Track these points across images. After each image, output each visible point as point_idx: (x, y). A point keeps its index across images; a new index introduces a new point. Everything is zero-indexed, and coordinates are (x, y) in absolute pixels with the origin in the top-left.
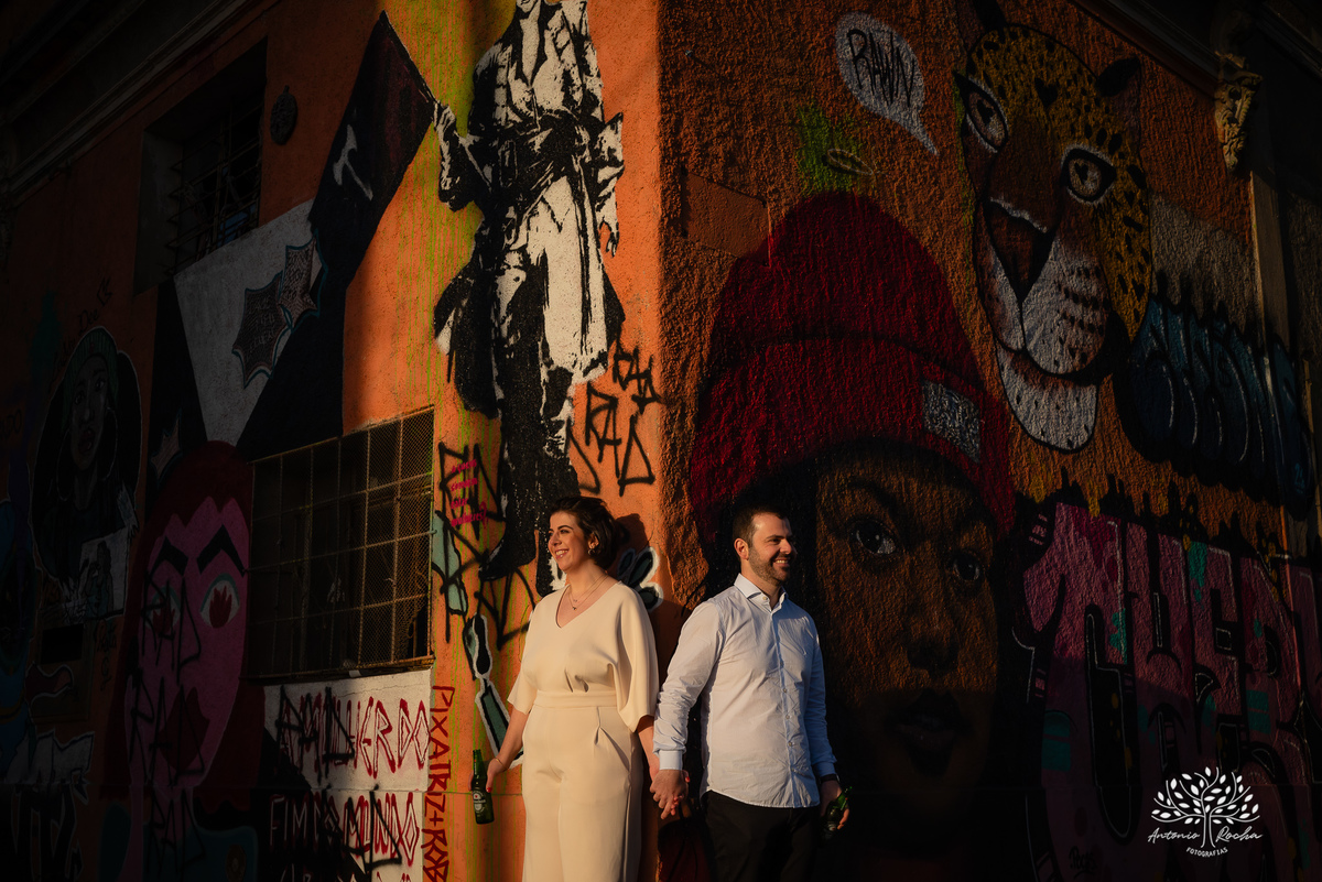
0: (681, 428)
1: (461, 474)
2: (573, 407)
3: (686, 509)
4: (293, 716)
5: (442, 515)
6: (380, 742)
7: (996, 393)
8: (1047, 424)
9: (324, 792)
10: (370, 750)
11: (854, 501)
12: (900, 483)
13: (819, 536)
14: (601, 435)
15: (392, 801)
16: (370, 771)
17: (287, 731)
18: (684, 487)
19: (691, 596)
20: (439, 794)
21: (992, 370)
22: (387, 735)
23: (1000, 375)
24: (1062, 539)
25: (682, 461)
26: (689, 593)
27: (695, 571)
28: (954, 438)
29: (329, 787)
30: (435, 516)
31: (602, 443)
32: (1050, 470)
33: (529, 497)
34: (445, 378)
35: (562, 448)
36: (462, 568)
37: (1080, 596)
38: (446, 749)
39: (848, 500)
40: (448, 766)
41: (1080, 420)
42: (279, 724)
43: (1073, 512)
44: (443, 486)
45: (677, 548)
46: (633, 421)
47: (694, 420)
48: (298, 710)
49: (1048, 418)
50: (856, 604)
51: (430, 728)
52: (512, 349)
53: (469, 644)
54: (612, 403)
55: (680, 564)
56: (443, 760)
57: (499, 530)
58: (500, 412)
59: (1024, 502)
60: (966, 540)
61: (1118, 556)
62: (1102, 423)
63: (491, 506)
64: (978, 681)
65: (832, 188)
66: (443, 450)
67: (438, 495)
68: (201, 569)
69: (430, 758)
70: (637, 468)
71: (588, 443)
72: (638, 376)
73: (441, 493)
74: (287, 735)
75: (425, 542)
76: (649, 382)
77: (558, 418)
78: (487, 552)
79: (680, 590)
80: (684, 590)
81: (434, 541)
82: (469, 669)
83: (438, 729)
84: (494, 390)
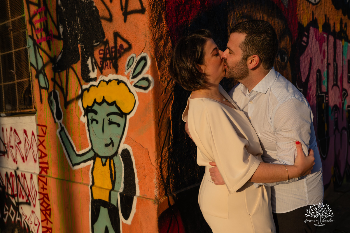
1: (38, 15)
3: (165, 29)
5: (32, 37)
6: (17, 148)
10: (13, 151)
15: (24, 176)
16: (14, 160)
18: (163, 16)
19: (170, 81)
20: (44, 177)
22: (20, 145)
24: (311, 42)
26: (169, 79)
30: (29, 38)
32: (309, 12)
33: (74, 26)
36: (44, 65)
38: (46, 155)
40: (47, 163)
43: (315, 30)
44: (31, 22)
45: (161, 53)
51: (38, 144)
53: (52, 104)
55: (162, 63)
56: (45, 160)
57: (60, 44)
60: (282, 44)
61: (326, 49)
63: (55, 32)
66: (29, 2)
67: (29, 26)
69: (39, 158)
70: (134, 5)
75: (26, 51)
78: (55, 57)
80: (165, 78)
81: (30, 51)
82: (52, 118)
83: (41, 145)
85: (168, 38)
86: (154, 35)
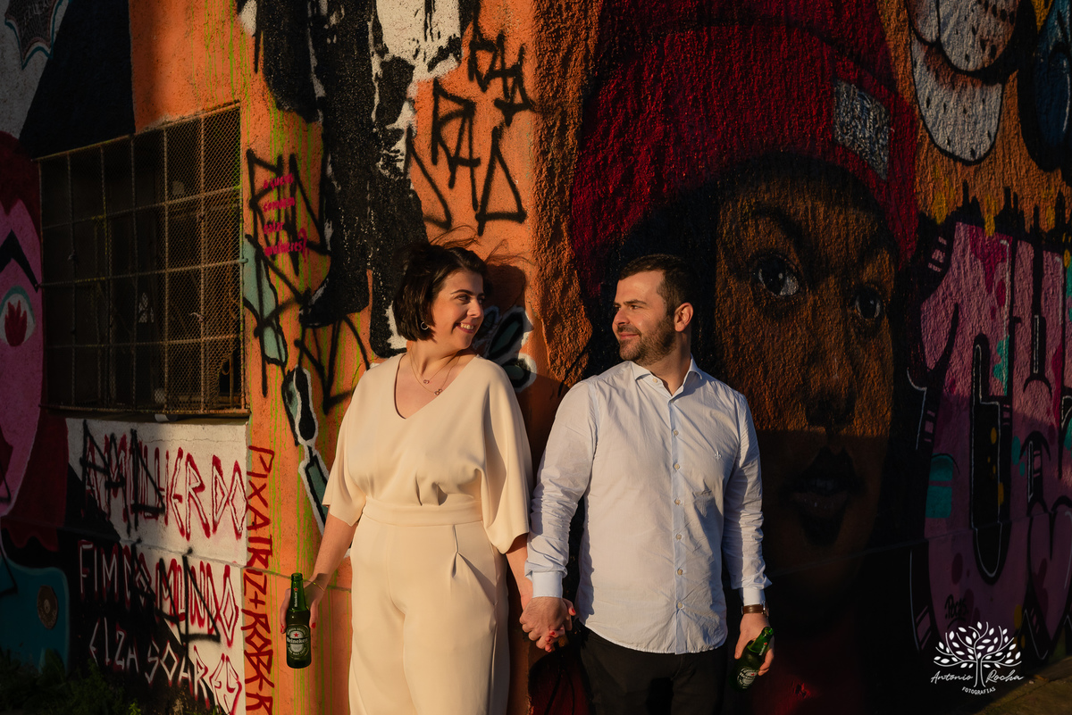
0: (561, 146)
1: (275, 191)
2: (415, 111)
3: (566, 254)
4: (97, 456)
5: (253, 240)
6: (191, 501)
7: (907, 96)
8: (954, 131)
9: (134, 547)
10: (182, 508)
11: (758, 232)
12: (807, 208)
13: (719, 279)
14: (453, 152)
15: (208, 571)
16: (182, 531)
17: (92, 471)
18: (564, 226)
19: (571, 369)
20: (260, 573)
21: (905, 66)
22: (199, 494)
23: (912, 72)
24: (959, 263)
25: (561, 191)
26: (569, 365)
27: (576, 336)
28: (863, 151)
29: (139, 541)
30: (246, 241)
31: (454, 162)
32: (952, 185)
33: (359, 227)
34: (251, 66)
35: (400, 165)
36: (280, 308)
37: (969, 331)
38: (267, 522)
39: (751, 232)
40: (269, 541)
41: (984, 125)
42: (83, 462)
43: (971, 231)
44: (254, 205)
45: (554, 308)
46: (497, 134)
47: (577, 135)
48: (103, 451)
49: (955, 125)
50: (755, 359)
51: (248, 494)
52: (333, 30)
53: (290, 401)
54: (468, 110)
55: (557, 329)
56: (263, 533)
57: (323, 265)
58: (320, 114)
59: (926, 222)
60: (869, 272)
61: (1007, 279)
62: (1004, 128)
63: (312, 234)
64: (872, 431)
66: (253, 159)
67: (247, 215)
69: (249, 528)
70: (502, 200)
71: (435, 161)
72: (504, 73)
73: (251, 213)
74: (92, 476)
75: (236, 268)
76: (519, 81)
77: (396, 125)
78: (308, 293)
79: (558, 362)
80: (562, 362)
81: (245, 272)
82: (290, 432)
83: (256, 497)
84: (312, 85)
85: (573, 273)
86: (541, 270)
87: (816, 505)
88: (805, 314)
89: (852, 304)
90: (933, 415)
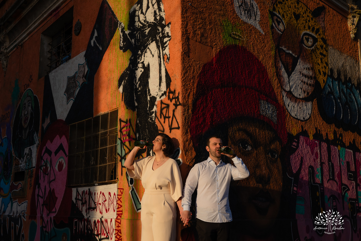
0: (188, 113)
1: (126, 127)
2: (157, 107)
4: (80, 197)
5: (120, 139)
6: (103, 204)
7: (282, 104)
8: (297, 113)
9: (88, 218)
10: (101, 206)
11: (239, 135)
12: (253, 130)
14: (165, 115)
15: (106, 221)
16: (100, 212)
17: (78, 201)
18: (189, 130)
19: (191, 162)
20: (119, 219)
21: (280, 97)
22: (105, 202)
23: (283, 98)
24: (302, 146)
25: (188, 123)
26: (190, 161)
27: (192, 155)
28: (269, 117)
29: (89, 217)
30: (118, 139)
31: (165, 118)
32: (298, 126)
33: (144, 134)
34: (121, 100)
35: (154, 119)
36: (126, 154)
37: (307, 164)
38: (121, 206)
39: (237, 134)
40: (122, 211)
41: (307, 112)
42: (76, 199)
43: (305, 138)
44: (121, 131)
45: (186, 148)
46: (174, 111)
47: (191, 111)
48: (81, 195)
49: (297, 111)
51: (117, 200)
52: (140, 91)
54: (168, 106)
55: (187, 153)
56: (120, 209)
58: (136, 109)
59: (290, 136)
60: (273, 146)
61: (319, 152)
62: (313, 113)
63: (134, 136)
64: (276, 187)
65: (233, 44)
66: (121, 121)
67: (119, 133)
68: (56, 155)
69: (117, 209)
70: (175, 125)
71: (161, 118)
72: (175, 98)
73: (120, 133)
74: (78, 202)
75: (116, 146)
76: (178, 100)
77: (153, 111)
79: (187, 160)
81: (118, 147)
82: (128, 183)
83: (119, 200)
84: (135, 103)
85: (191, 141)
87: (260, 204)
88: (254, 155)
89: (268, 154)
90: (296, 185)
